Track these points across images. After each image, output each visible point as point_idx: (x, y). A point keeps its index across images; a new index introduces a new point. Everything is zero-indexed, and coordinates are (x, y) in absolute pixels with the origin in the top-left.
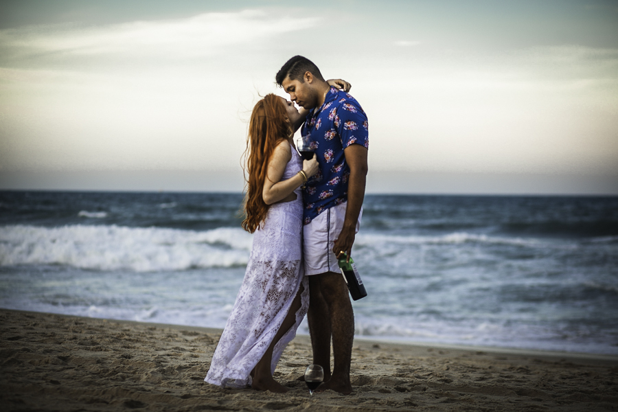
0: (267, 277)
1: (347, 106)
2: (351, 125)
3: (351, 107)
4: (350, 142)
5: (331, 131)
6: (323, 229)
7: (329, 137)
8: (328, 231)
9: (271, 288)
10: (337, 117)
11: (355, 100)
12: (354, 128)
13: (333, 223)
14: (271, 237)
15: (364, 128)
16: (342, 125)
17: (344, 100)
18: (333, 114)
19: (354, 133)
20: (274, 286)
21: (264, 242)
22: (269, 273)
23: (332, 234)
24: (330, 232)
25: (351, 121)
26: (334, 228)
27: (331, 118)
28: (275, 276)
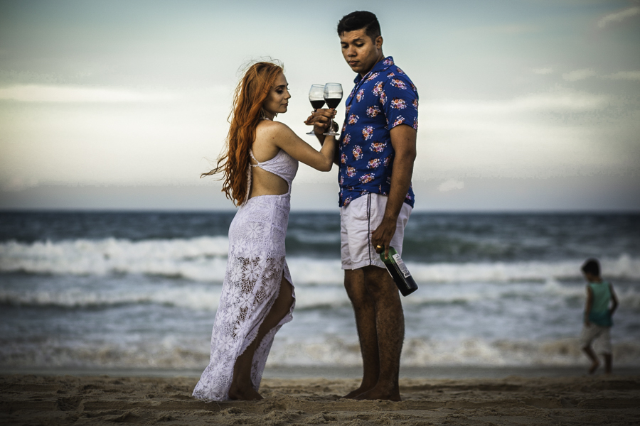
0: (255, 277)
1: (395, 82)
2: (399, 104)
3: (400, 83)
4: (398, 123)
5: (374, 108)
6: (362, 217)
7: (371, 114)
8: (369, 219)
9: (259, 289)
10: (383, 94)
11: (406, 75)
12: (402, 107)
13: (374, 210)
14: (259, 232)
15: (413, 108)
16: (389, 103)
17: (392, 75)
18: (379, 89)
19: (402, 112)
20: (262, 288)
21: (251, 237)
22: (258, 272)
23: (373, 222)
24: (371, 220)
25: (399, 99)
26: (375, 215)
27: (375, 92)
28: (263, 277)
